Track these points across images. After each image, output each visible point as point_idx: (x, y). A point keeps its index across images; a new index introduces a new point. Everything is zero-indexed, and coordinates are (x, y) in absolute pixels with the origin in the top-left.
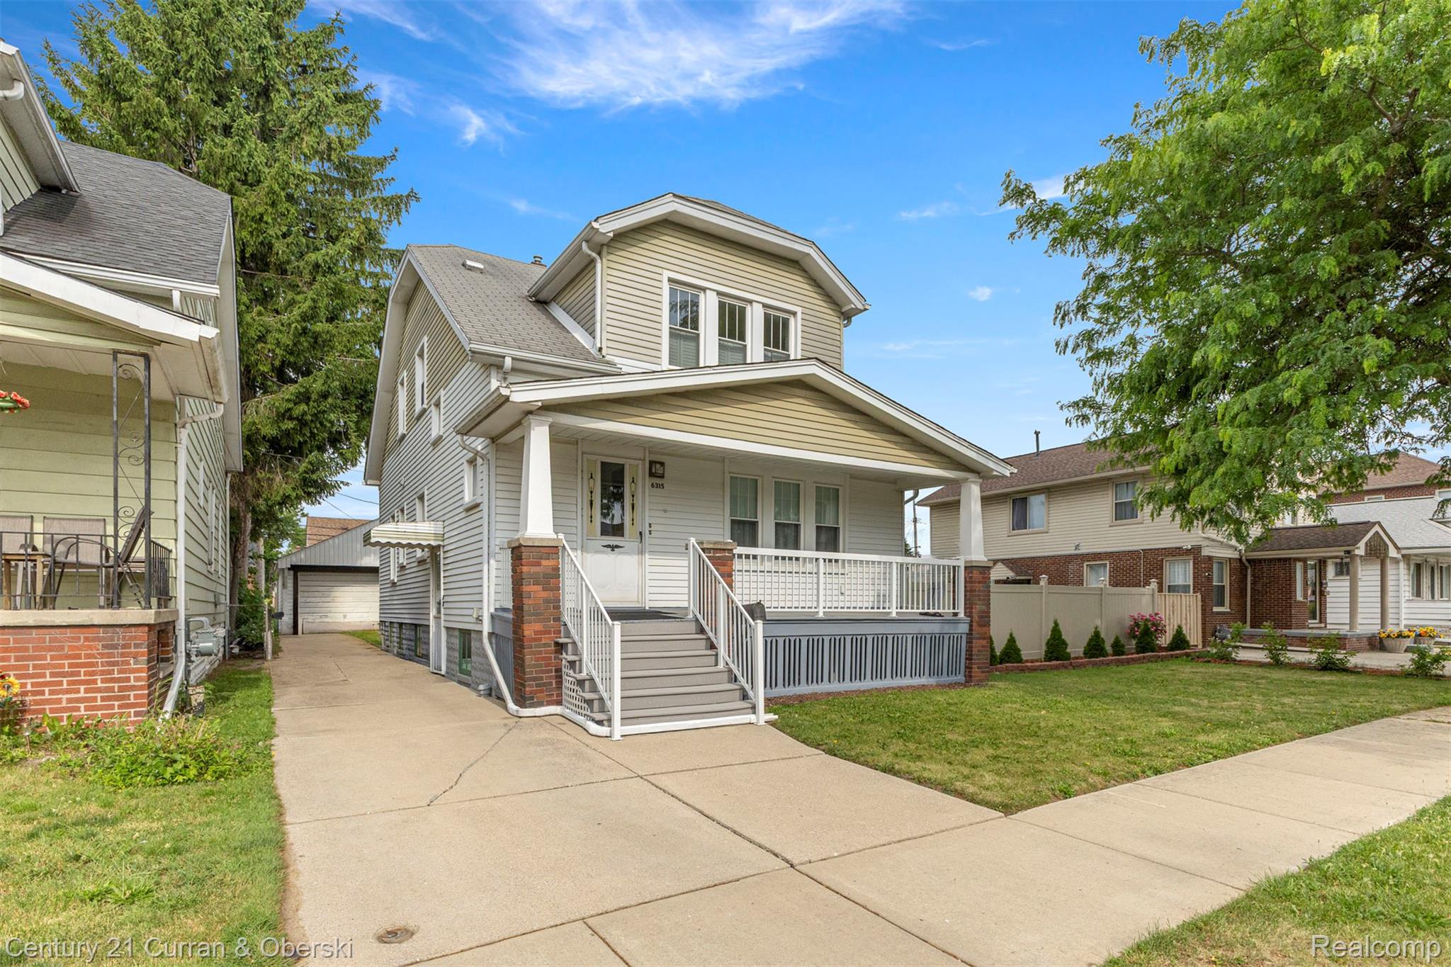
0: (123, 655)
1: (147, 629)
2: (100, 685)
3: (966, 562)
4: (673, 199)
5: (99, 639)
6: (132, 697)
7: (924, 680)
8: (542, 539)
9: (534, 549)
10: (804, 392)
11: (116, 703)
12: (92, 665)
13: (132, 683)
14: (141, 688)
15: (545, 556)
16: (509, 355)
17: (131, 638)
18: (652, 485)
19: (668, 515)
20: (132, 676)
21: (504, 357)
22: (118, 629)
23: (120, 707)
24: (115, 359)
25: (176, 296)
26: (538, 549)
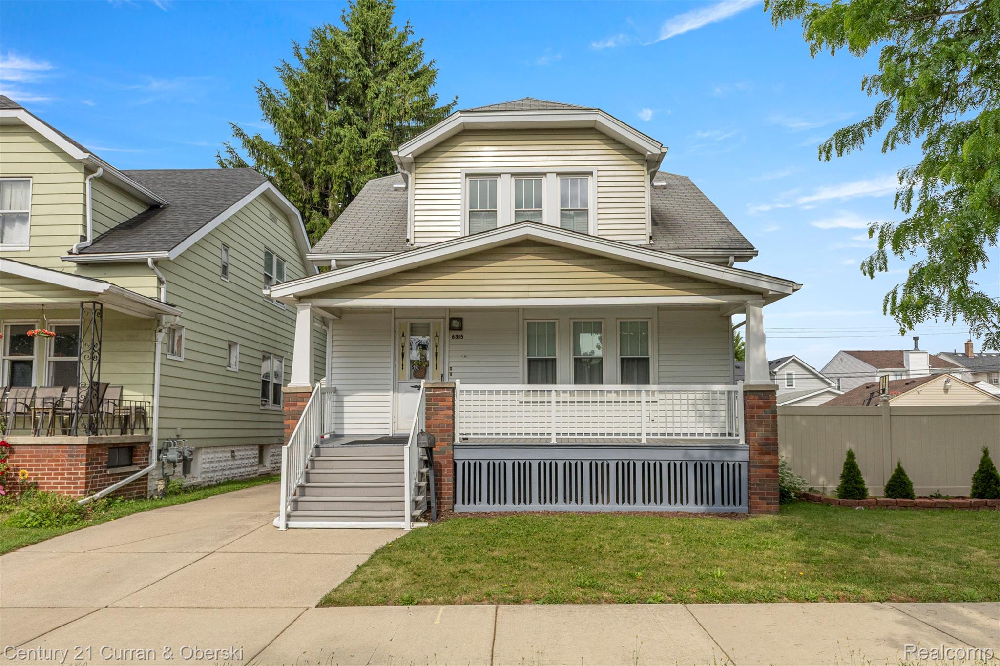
0: (76, 460)
1: (86, 447)
2: (66, 476)
3: (745, 387)
4: (460, 114)
5: (67, 452)
6: (79, 483)
7: (691, 508)
8: (297, 388)
9: (291, 395)
10: (532, 249)
11: (72, 486)
12: (63, 465)
13: (79, 476)
14: (82, 478)
15: (299, 399)
16: (333, 258)
17: (80, 451)
18: (453, 337)
19: (466, 359)
20: (79, 472)
21: (330, 260)
22: (74, 447)
23: (74, 488)
24: (82, 306)
25: (150, 261)
26: (295, 395)
